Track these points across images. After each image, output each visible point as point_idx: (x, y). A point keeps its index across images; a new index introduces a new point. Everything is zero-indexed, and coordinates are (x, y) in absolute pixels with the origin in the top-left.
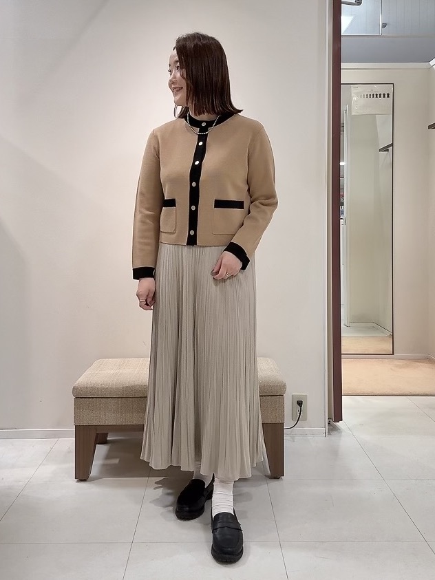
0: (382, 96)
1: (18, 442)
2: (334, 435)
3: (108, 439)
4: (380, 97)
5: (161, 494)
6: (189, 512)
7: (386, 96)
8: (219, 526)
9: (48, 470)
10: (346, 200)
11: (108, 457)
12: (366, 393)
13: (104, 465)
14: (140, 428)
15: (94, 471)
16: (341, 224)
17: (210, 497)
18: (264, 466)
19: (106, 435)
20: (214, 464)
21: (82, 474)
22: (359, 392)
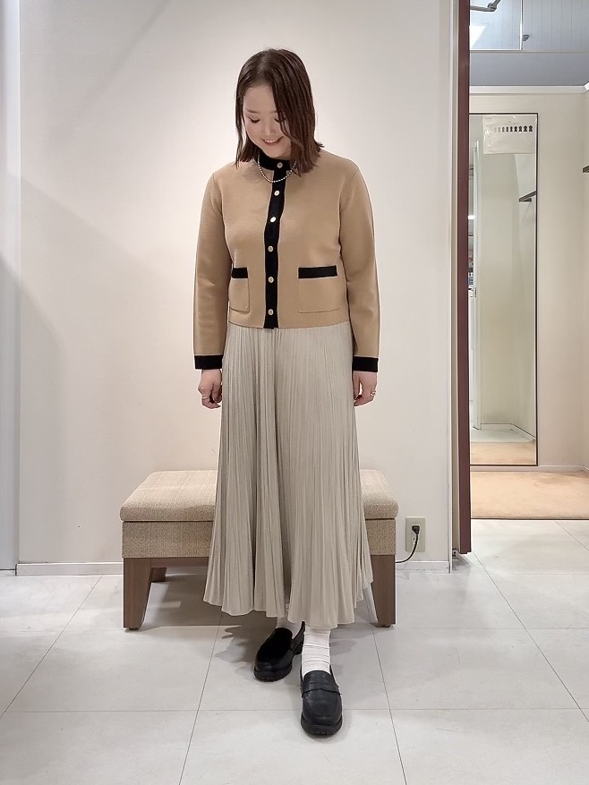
0: (523, 129)
1: (50, 580)
2: (461, 570)
3: (167, 575)
4: (520, 131)
6: (274, 670)
7: (528, 129)
8: (311, 687)
9: (88, 616)
10: (476, 265)
11: (166, 599)
12: (502, 515)
13: (161, 610)
14: (204, 561)
15: (149, 617)
16: (469, 295)
17: (299, 651)
18: (370, 610)
19: (164, 570)
20: (305, 609)
21: (133, 622)
22: (493, 514)
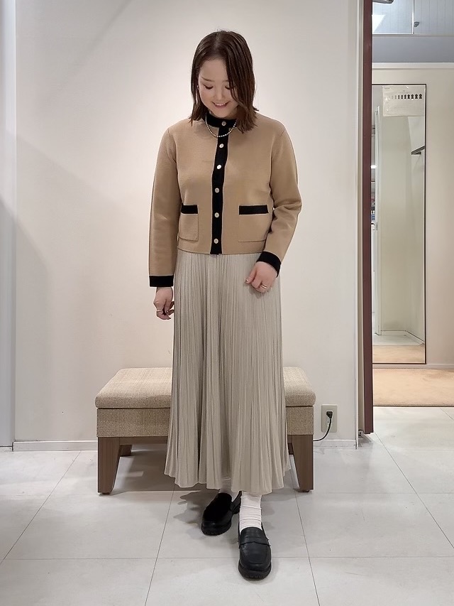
0: (414, 97)
1: (39, 454)
2: (365, 447)
3: (132, 451)
4: (412, 98)
5: (186, 509)
6: (217, 527)
7: (418, 97)
8: (246, 541)
9: (70, 483)
10: (377, 204)
11: (131, 470)
12: (398, 403)
13: (127, 478)
14: (164, 440)
15: (117, 485)
16: (372, 229)
17: (237, 511)
18: (293, 479)
19: (130, 447)
21: (105, 488)
22: (390, 403)
